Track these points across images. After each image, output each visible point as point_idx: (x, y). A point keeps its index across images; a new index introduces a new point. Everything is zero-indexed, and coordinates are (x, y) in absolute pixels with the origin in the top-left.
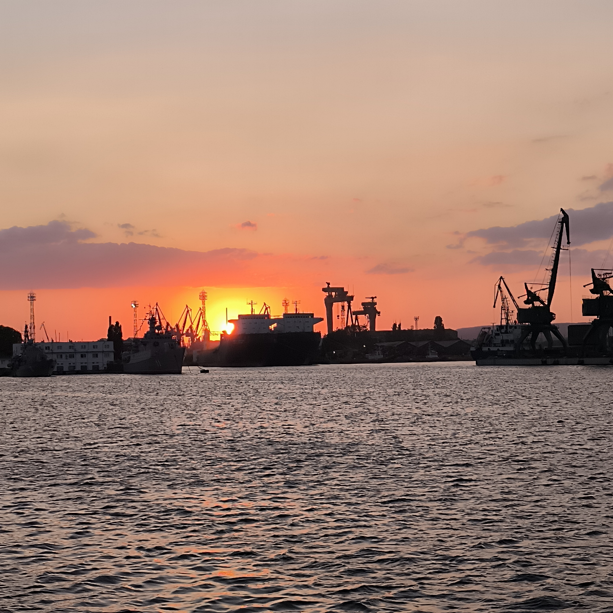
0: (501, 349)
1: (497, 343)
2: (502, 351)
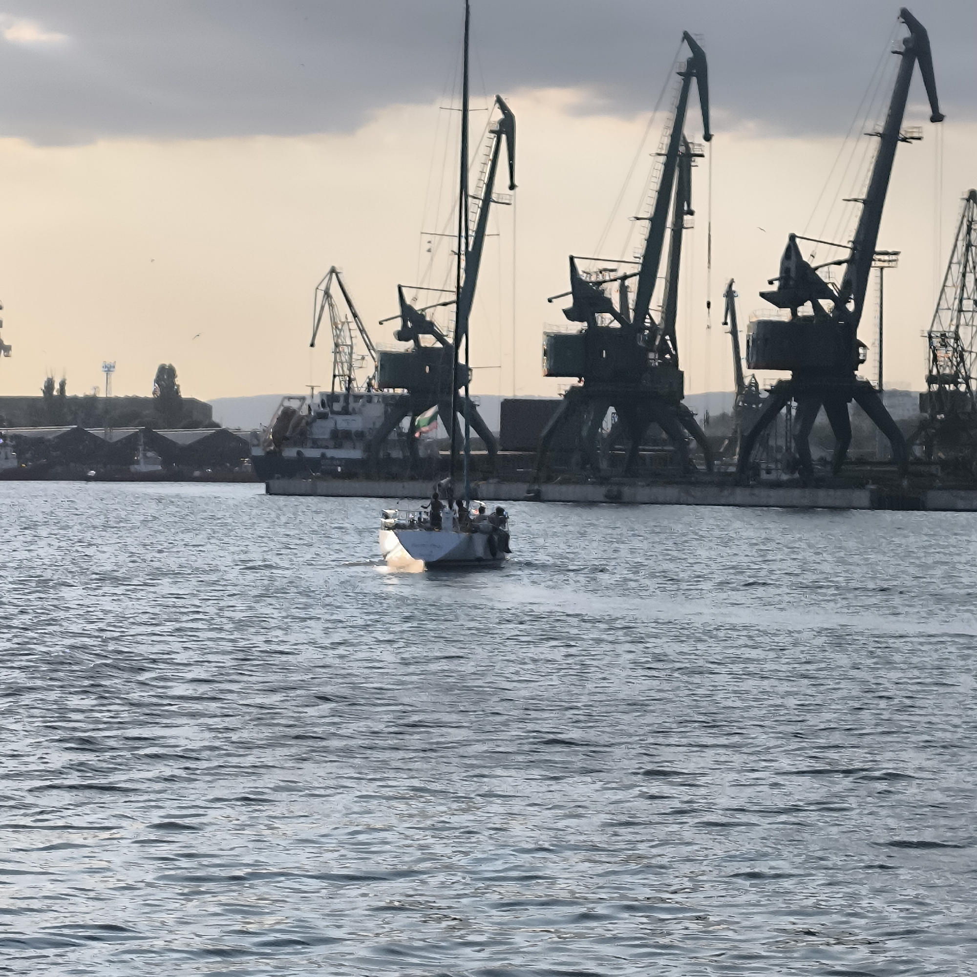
0: (331, 453)
1: (321, 437)
2: (332, 458)
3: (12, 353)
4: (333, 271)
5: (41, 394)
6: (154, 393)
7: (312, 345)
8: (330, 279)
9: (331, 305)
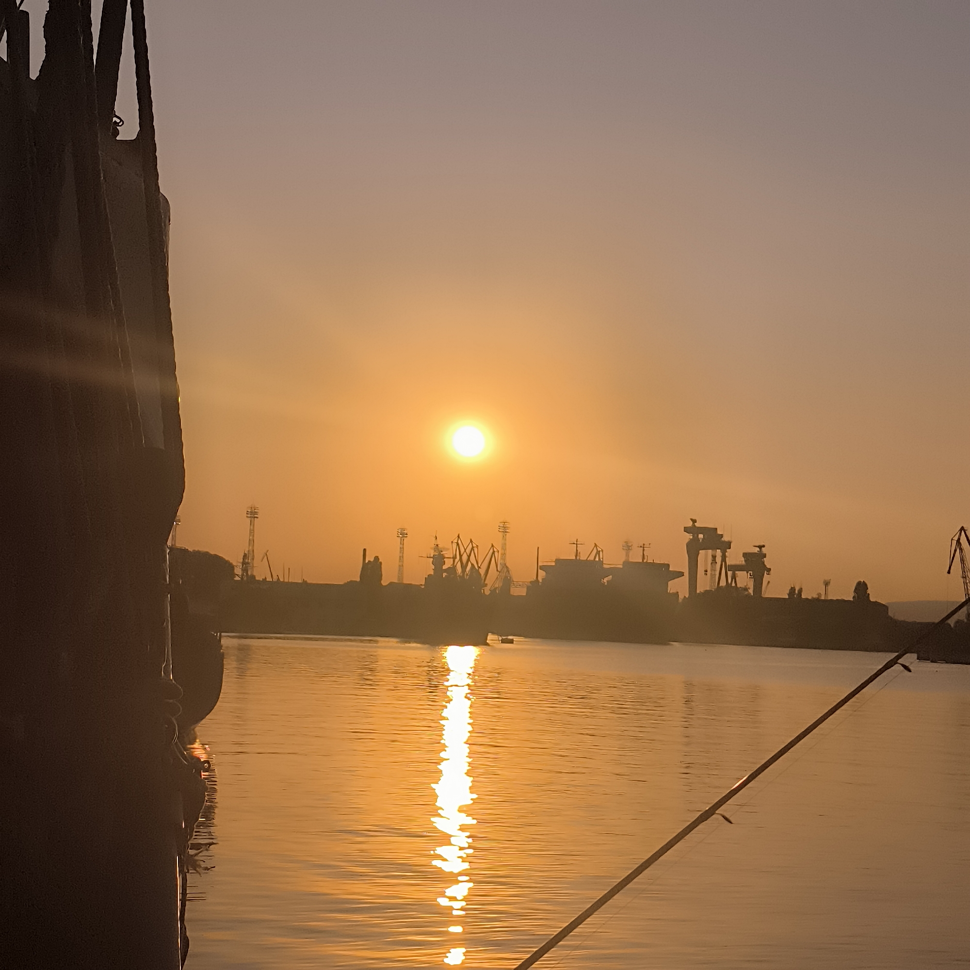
3: (772, 572)
4: (962, 529)
5: (787, 597)
6: (854, 597)
7: (949, 572)
8: (960, 534)
9: (961, 549)
